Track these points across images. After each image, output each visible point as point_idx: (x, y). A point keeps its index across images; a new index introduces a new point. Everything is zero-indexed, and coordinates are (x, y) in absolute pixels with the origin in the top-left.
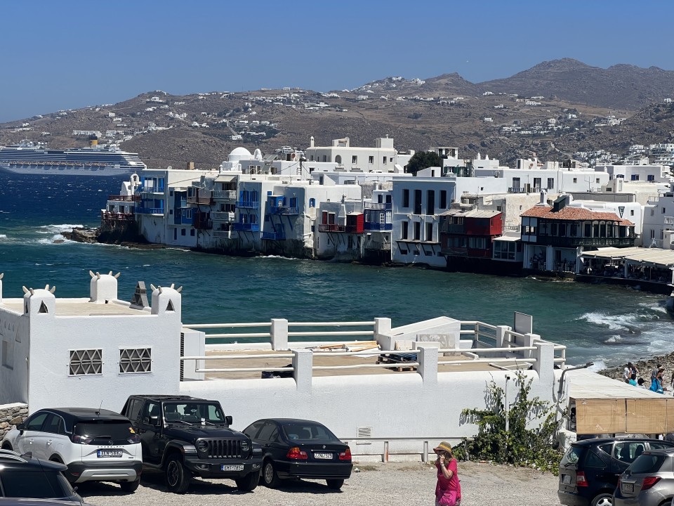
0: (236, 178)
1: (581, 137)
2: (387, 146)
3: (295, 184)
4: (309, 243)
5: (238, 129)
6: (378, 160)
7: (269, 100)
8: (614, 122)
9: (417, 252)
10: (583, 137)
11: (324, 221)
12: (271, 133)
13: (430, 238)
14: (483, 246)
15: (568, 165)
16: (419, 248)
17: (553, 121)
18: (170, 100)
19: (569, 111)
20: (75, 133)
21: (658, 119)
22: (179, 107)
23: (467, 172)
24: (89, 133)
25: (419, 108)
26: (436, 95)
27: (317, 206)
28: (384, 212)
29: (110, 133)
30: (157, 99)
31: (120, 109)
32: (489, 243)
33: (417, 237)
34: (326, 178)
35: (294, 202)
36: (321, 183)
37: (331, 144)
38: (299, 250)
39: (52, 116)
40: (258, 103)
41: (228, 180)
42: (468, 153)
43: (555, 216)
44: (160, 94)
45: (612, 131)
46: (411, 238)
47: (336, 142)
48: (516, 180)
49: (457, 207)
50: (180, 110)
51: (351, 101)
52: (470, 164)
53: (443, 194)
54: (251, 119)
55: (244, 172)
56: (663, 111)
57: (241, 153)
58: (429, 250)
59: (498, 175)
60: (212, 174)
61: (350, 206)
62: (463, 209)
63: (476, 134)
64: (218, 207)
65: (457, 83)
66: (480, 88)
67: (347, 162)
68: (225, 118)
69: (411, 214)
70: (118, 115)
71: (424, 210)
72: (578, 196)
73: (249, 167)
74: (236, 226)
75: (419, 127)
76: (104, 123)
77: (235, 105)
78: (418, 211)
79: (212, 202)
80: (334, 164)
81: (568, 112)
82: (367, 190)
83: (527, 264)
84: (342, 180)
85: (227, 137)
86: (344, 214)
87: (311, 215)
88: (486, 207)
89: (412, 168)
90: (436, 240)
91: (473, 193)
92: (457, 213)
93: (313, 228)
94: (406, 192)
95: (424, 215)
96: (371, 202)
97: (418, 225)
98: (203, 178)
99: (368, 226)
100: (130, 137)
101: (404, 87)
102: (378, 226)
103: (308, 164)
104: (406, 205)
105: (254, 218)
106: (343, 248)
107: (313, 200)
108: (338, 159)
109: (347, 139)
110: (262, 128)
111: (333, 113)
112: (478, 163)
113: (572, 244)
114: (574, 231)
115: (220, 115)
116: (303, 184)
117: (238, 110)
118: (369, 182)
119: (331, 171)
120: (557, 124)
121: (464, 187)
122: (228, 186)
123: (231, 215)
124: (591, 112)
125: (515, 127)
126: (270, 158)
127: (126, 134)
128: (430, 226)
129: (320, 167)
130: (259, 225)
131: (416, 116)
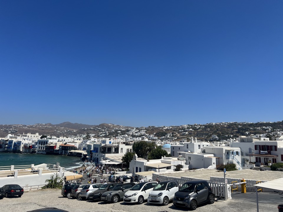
0: (8, 139)
1: (70, 133)
2: (37, 134)
3: (20, 140)
4: (21, 150)
5: (10, 131)
6: (35, 136)
7: (16, 126)
8: (75, 131)
9: (41, 152)
11: (25, 146)
12: (16, 131)
13: (43, 149)
14: (53, 150)
15: (67, 138)
16: (42, 151)
17: (65, 131)
19: (68, 129)
21: (81, 131)
23: (51, 139)
25: (43, 128)
26: (47, 126)
27: (24, 144)
28: (36, 145)
32: (54, 150)
33: (41, 149)
34: (26, 139)
35: (19, 143)
36: (25, 140)
37: (27, 134)
38: (19, 152)
40: (14, 126)
41: (7, 140)
42: (51, 136)
43: (65, 145)
45: (74, 132)
46: (40, 149)
47: (28, 133)
48: (59, 140)
49: (49, 144)
51: (32, 127)
52: (51, 137)
53: (46, 142)
55: (10, 138)
57: (10, 135)
58: (43, 151)
59: (56, 139)
60: (3, 139)
61: (29, 144)
62: (50, 144)
63: (53, 132)
64: (4, 144)
65: (50, 125)
66: (54, 125)
67: (30, 137)
69: (40, 145)
71: (43, 145)
72: (68, 142)
73: (11, 137)
74: (7, 148)
75: (43, 131)
77: (10, 127)
78: (42, 145)
79: (3, 143)
80: (27, 137)
82: (33, 141)
83: (60, 153)
84: (28, 140)
85: (8, 132)
86: (28, 145)
87: (22, 146)
88: (54, 144)
89: (41, 138)
90: (44, 149)
91: (51, 142)
92: (48, 145)
93: (22, 148)
94: (40, 142)
95: (43, 146)
96: (33, 144)
97: (41, 147)
98: (2, 139)
99: (32, 147)
101: (41, 125)
102: (34, 147)
103: (23, 137)
104: (40, 144)
105: (11, 146)
106: (28, 151)
107: (23, 143)
108: (28, 136)
109: (30, 133)
110: (15, 131)
111: (28, 129)
112: (53, 137)
113: (67, 150)
114: (68, 148)
115: (7, 128)
116: (21, 140)
118: (33, 140)
119: (27, 138)
121: (50, 141)
122: (6, 141)
123: (7, 146)
124: (71, 130)
125: (59, 132)
126: (15, 136)
128: (44, 147)
129: (25, 138)
130: (12, 147)
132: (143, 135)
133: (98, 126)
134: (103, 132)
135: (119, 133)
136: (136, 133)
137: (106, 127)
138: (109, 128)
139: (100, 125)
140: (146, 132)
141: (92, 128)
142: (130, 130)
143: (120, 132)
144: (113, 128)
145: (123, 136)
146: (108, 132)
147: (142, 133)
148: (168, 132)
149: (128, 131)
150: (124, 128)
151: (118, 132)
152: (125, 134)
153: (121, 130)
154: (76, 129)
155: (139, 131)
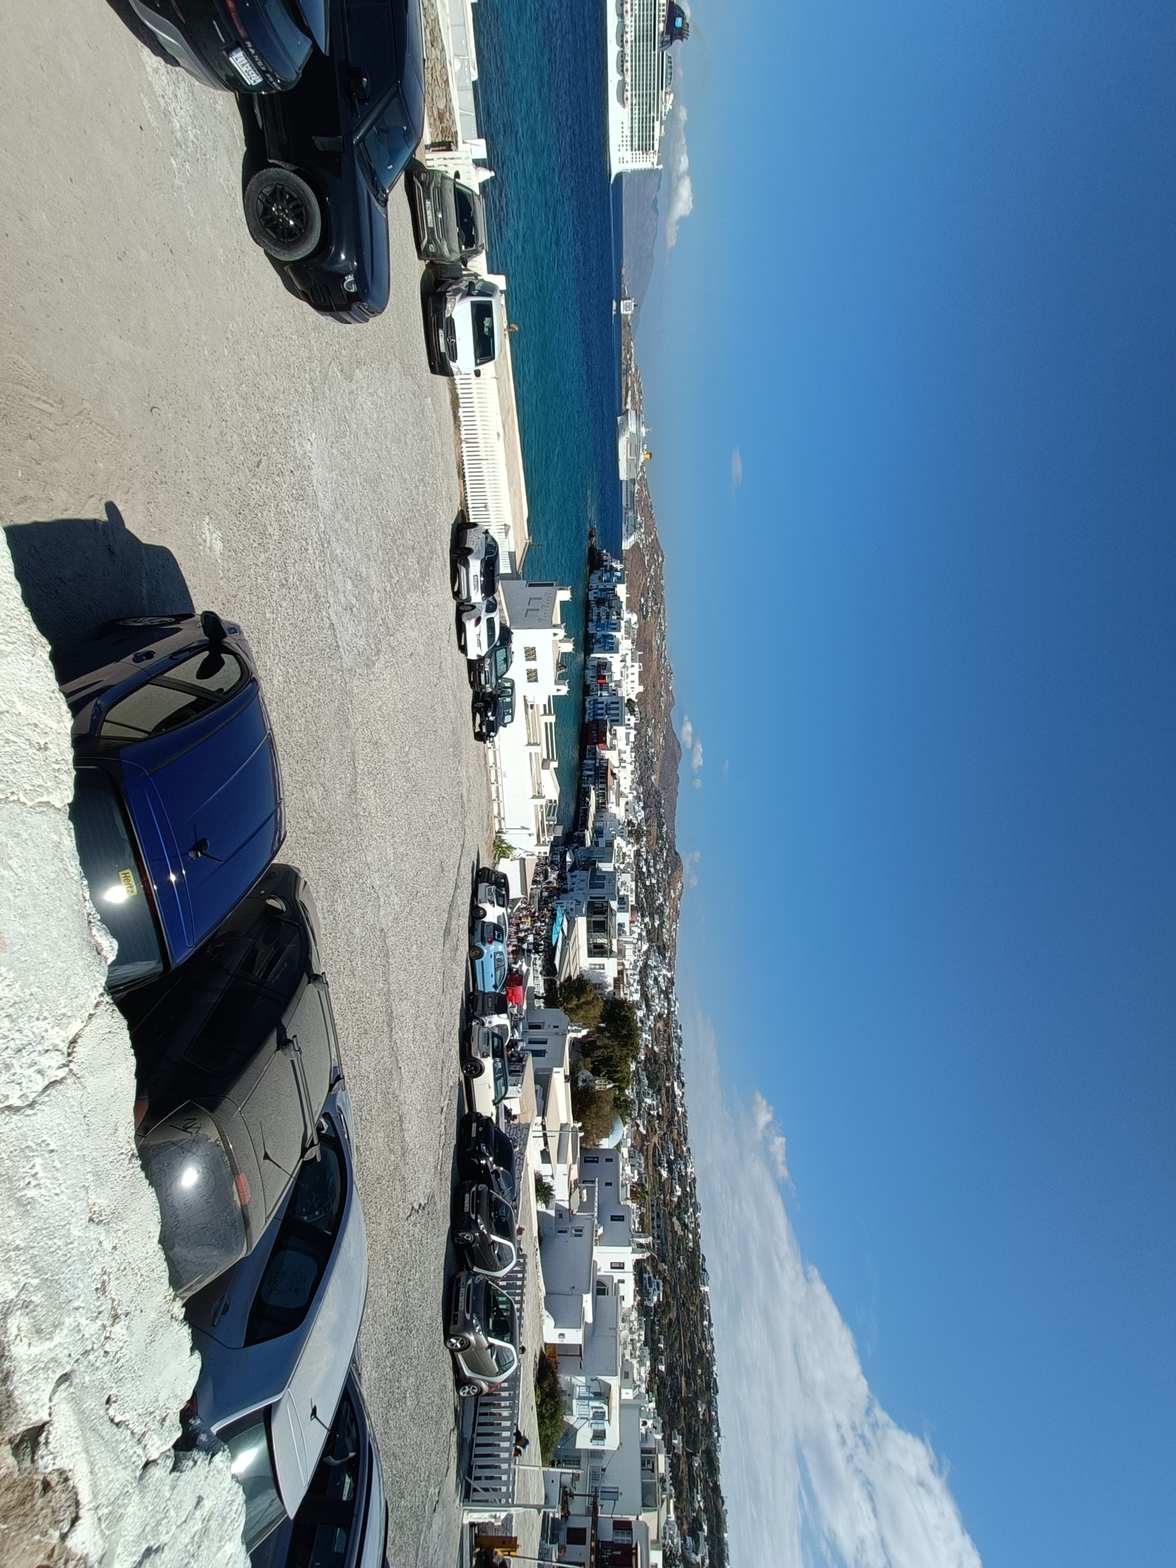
1: (646, 763)
5: (646, 601)
7: (661, 616)
8: (653, 778)
12: (645, 617)
17: (653, 750)
19: (657, 758)
21: (654, 798)
25: (658, 687)
26: (665, 695)
29: (643, 536)
30: (660, 559)
31: (656, 540)
39: (651, 506)
40: (659, 611)
44: (663, 561)
50: (655, 571)
51: (660, 656)
54: (652, 607)
56: (658, 800)
57: (634, 618)
66: (668, 715)
70: (652, 540)
76: (648, 533)
77: (658, 598)
84: (623, 670)
103: (630, 653)
107: (613, 657)
108: (632, 667)
109: (642, 669)
116: (621, 652)
124: (657, 768)
127: (643, 545)
131: (654, 686)
132: (648, 1006)
133: (674, 846)
134: (655, 865)
135: (653, 920)
136: (656, 980)
137: (669, 876)
138: (669, 884)
139: (676, 853)
140: (660, 1016)
141: (665, 829)
142: (664, 957)
143: (657, 923)
144: (666, 897)
145: (644, 934)
146: (654, 881)
147: (657, 1001)
148: (664, 1098)
149: (662, 950)
150: (671, 936)
151: (656, 917)
152: (650, 940)
153: (662, 927)
154: (660, 781)
155: (662, 991)
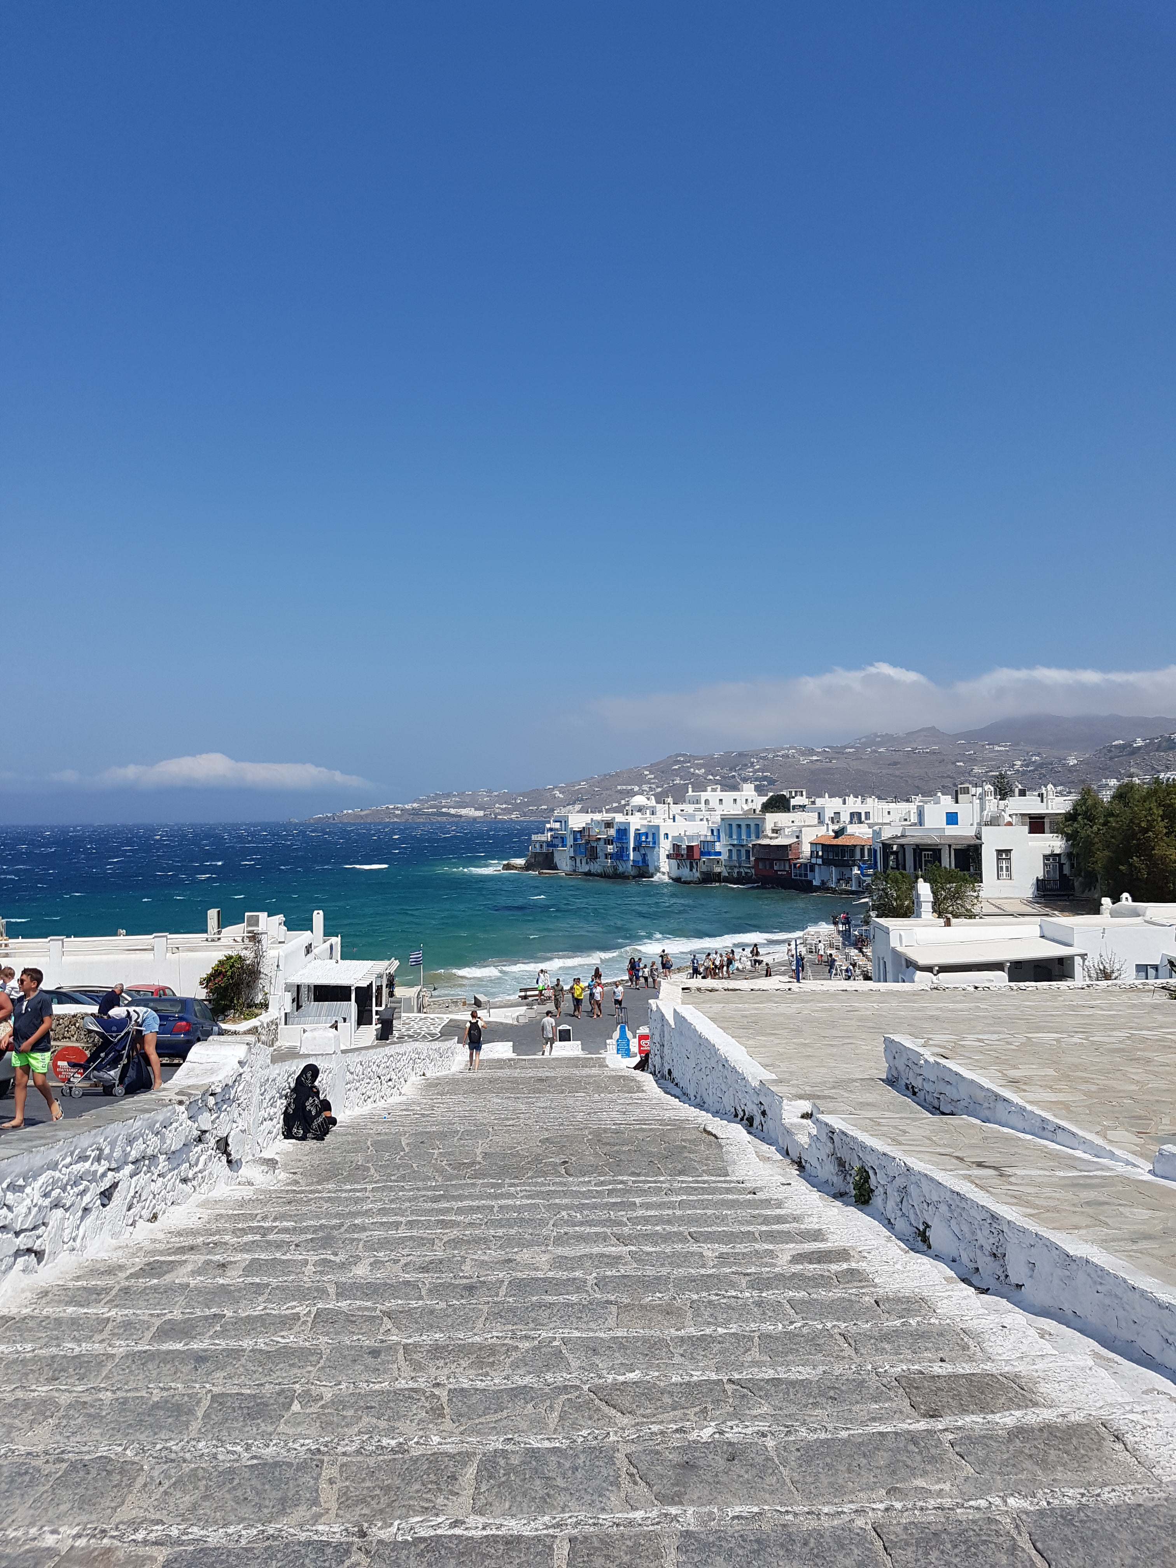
7: (770, 756)
8: (1072, 762)
10: (1045, 776)
12: (771, 782)
17: (1017, 763)
18: (689, 759)
20: (619, 787)
21: (1111, 758)
22: (697, 764)
24: (629, 788)
25: (897, 757)
26: (914, 745)
29: (646, 787)
30: (681, 759)
40: (764, 758)
44: (683, 755)
45: (1070, 770)
50: (699, 767)
51: (840, 754)
54: (755, 771)
56: (1115, 752)
63: (948, 776)
65: (932, 735)
66: (953, 738)
68: (735, 771)
75: (898, 772)
76: (640, 779)
77: (744, 761)
81: (1032, 755)
100: (659, 790)
101: (886, 740)
110: (764, 778)
111: (825, 764)
115: (731, 770)
117: (746, 765)
120: (1022, 766)
124: (1053, 754)
125: (984, 770)
127: (658, 787)
131: (896, 764)
154: (1080, 749)
